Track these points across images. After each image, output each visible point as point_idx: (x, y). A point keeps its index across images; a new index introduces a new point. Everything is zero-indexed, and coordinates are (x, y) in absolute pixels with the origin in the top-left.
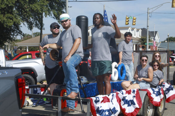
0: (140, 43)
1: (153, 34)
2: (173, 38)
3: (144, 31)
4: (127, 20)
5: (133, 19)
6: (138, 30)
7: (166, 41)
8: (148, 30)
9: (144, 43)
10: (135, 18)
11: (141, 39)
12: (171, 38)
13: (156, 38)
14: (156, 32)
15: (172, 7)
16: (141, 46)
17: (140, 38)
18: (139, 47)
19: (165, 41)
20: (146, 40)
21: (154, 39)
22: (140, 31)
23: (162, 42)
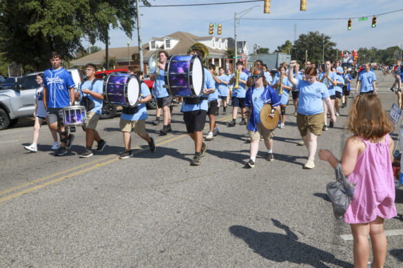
0: (226, 57)
1: (241, 44)
3: (231, 42)
4: (211, 29)
5: (219, 27)
6: (223, 41)
7: (256, 54)
8: (236, 41)
9: (232, 57)
10: (220, 25)
12: (262, 49)
13: (245, 49)
14: (245, 42)
15: (265, 12)
16: (228, 60)
17: (227, 50)
18: (226, 61)
20: (233, 52)
21: (243, 52)
22: (226, 41)
23: (251, 55)
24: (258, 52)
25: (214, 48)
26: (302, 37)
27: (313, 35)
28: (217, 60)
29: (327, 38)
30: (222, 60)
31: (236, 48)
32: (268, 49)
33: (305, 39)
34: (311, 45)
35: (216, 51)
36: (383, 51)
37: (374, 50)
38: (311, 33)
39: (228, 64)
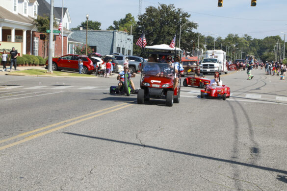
0: (35, 29)
1: (59, 12)
2: (93, 24)
3: (43, 6)
6: (31, 3)
7: (81, 29)
8: (52, 6)
9: (44, 30)
11: (37, 20)
12: (90, 22)
14: (65, 9)
16: (38, 34)
17: (36, 18)
18: (34, 36)
19: (79, 28)
22: (36, 4)
23: (73, 30)
24: (84, 25)
25: (15, 13)
26: (150, 10)
27: (165, 9)
28: (19, 33)
29: (185, 15)
30: (28, 32)
31: (52, 16)
32: (99, 24)
33: (154, 14)
34: (163, 24)
35: (19, 18)
36: (259, 41)
37: (248, 38)
38: (163, 6)
39: (37, 41)
